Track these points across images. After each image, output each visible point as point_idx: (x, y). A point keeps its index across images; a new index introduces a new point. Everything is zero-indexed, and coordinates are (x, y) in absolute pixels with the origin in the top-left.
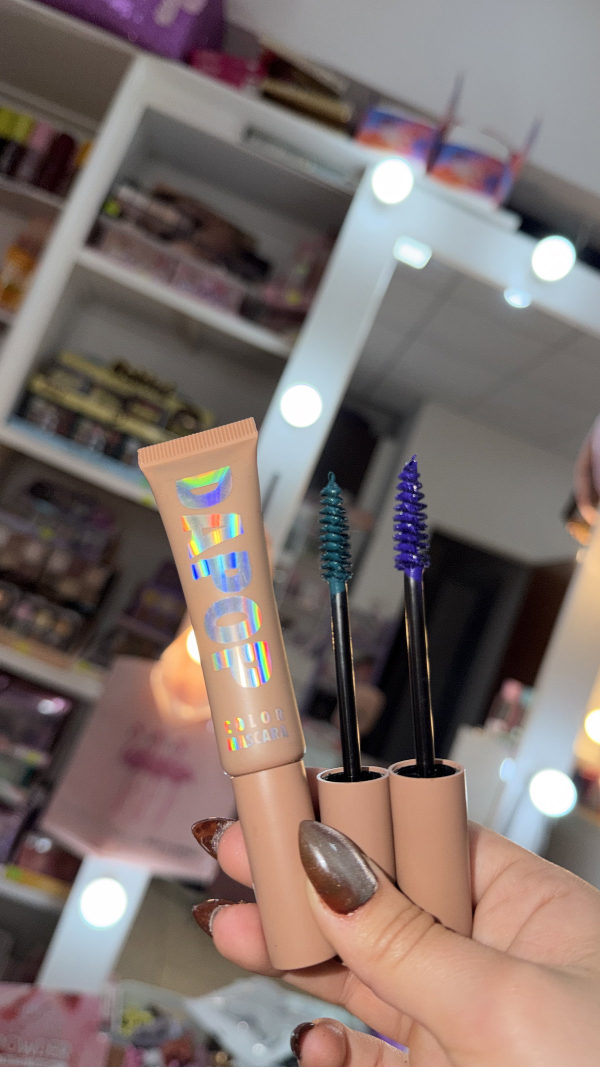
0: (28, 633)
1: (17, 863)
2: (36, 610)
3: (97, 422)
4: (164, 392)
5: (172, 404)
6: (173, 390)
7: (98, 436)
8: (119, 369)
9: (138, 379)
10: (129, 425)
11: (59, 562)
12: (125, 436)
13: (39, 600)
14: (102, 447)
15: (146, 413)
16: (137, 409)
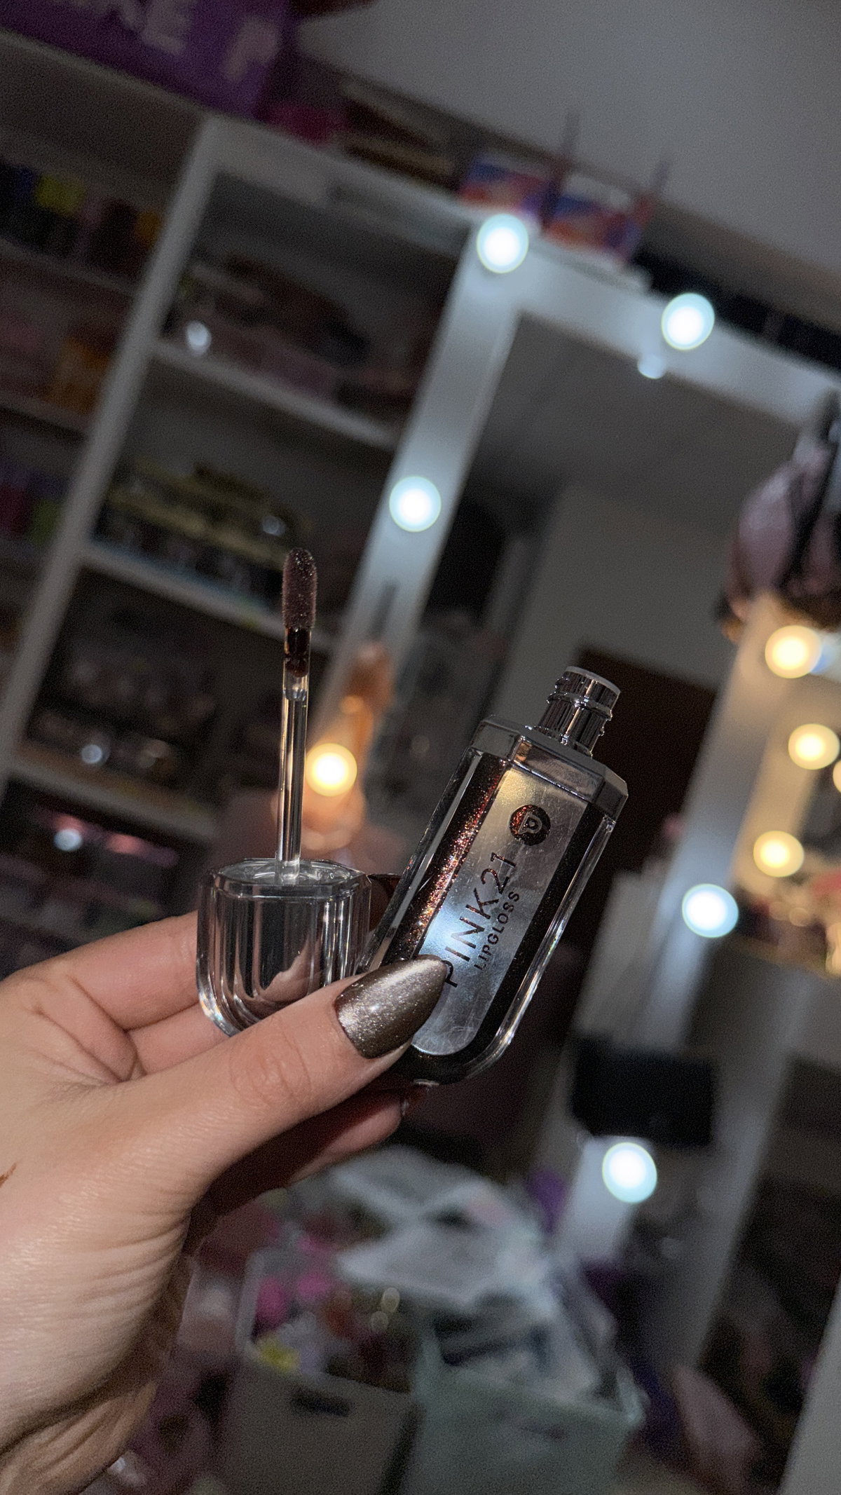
3: (184, 537)
7: (187, 555)
8: (202, 473)
9: (225, 484)
10: (221, 537)
12: (218, 552)
14: (193, 565)
16: (228, 520)
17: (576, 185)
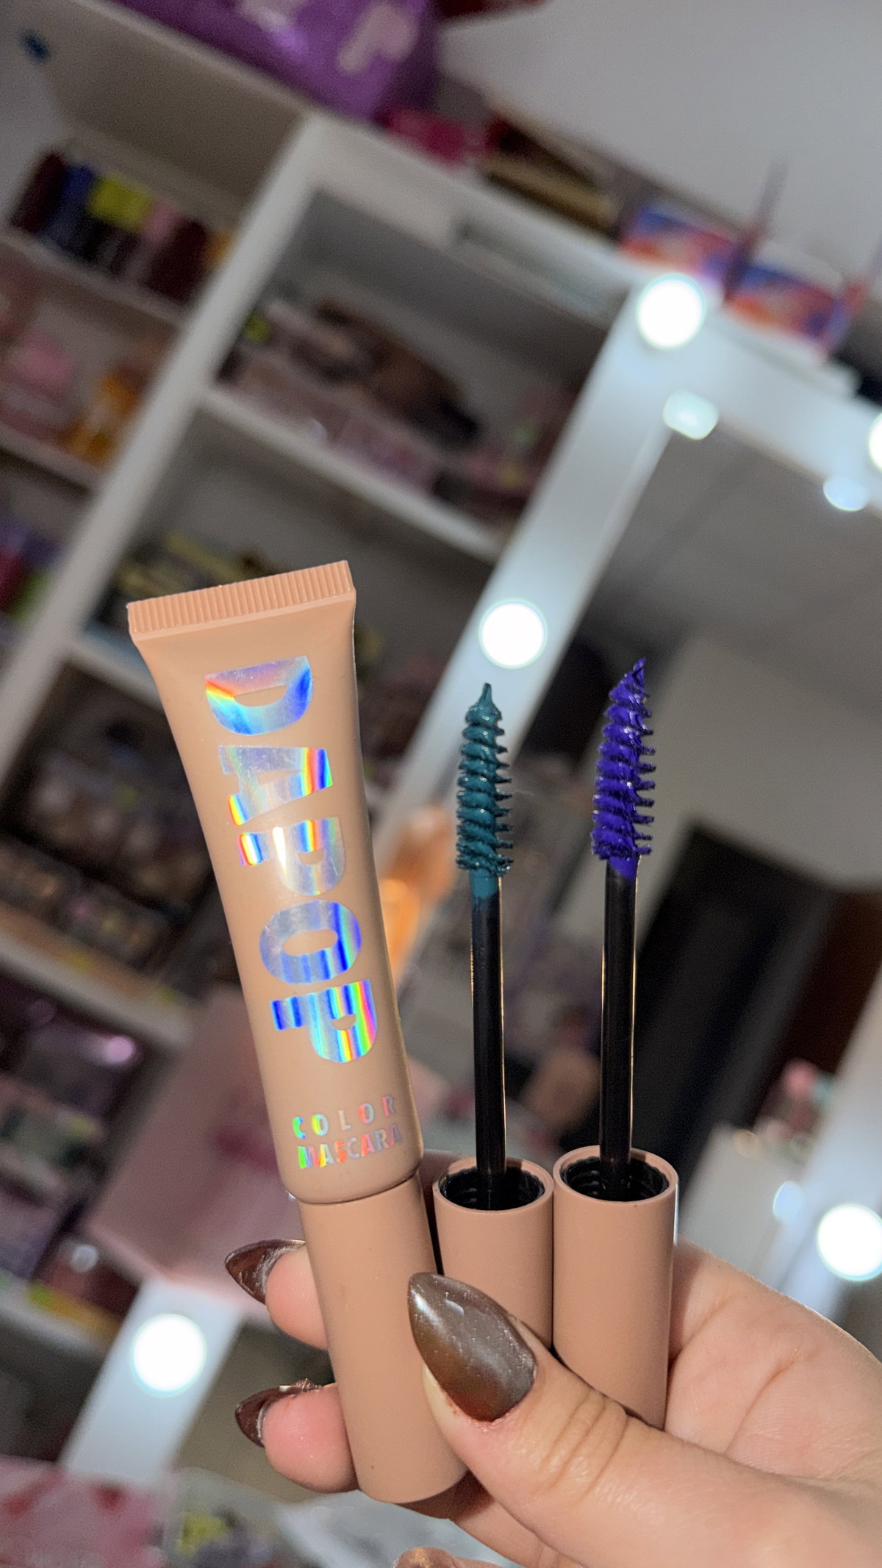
0: (90, 943)
1: (48, 1281)
2: (104, 907)
8: (251, 563)
11: (141, 840)
13: (110, 893)
17: (772, 253)
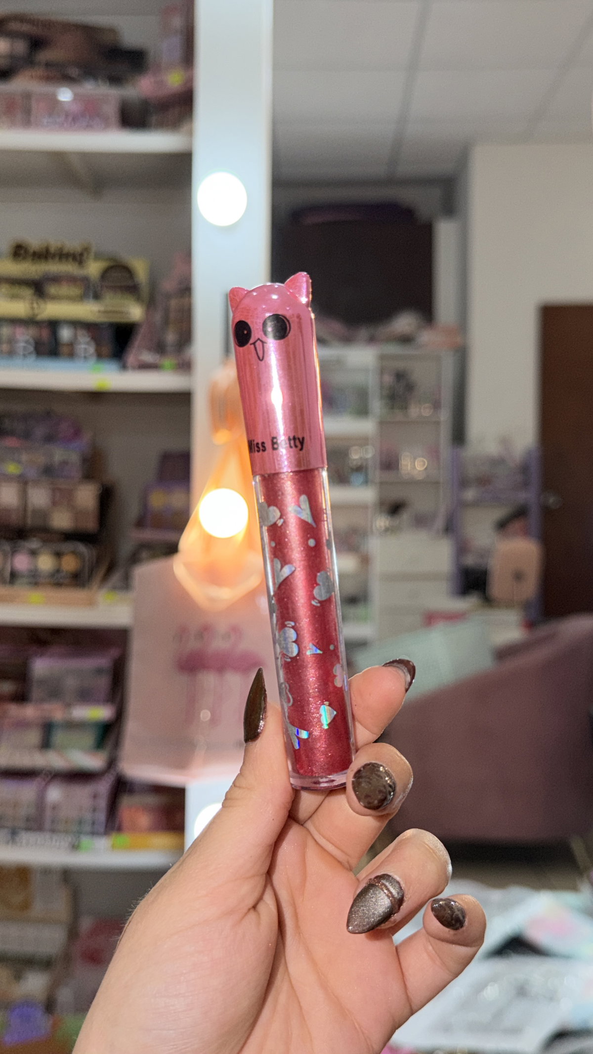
0: (35, 580)
1: (119, 829)
2: (34, 553)
3: (15, 321)
4: (78, 258)
5: (94, 268)
6: (86, 250)
7: (24, 337)
8: (19, 251)
9: (43, 255)
10: (52, 310)
11: (39, 497)
12: (53, 325)
13: (34, 544)
14: (31, 349)
15: (65, 290)
16: (52, 290)
